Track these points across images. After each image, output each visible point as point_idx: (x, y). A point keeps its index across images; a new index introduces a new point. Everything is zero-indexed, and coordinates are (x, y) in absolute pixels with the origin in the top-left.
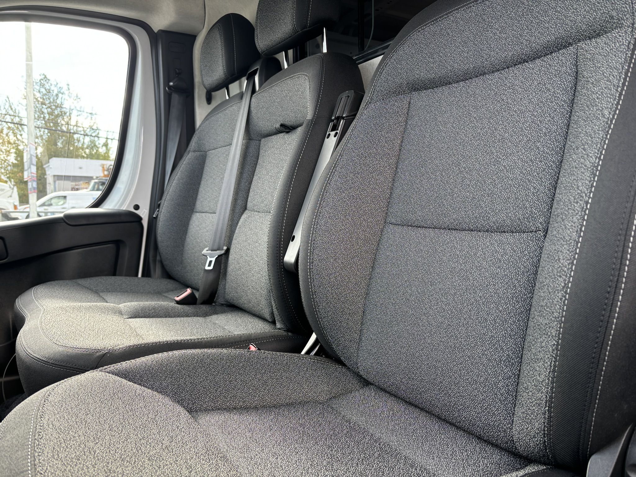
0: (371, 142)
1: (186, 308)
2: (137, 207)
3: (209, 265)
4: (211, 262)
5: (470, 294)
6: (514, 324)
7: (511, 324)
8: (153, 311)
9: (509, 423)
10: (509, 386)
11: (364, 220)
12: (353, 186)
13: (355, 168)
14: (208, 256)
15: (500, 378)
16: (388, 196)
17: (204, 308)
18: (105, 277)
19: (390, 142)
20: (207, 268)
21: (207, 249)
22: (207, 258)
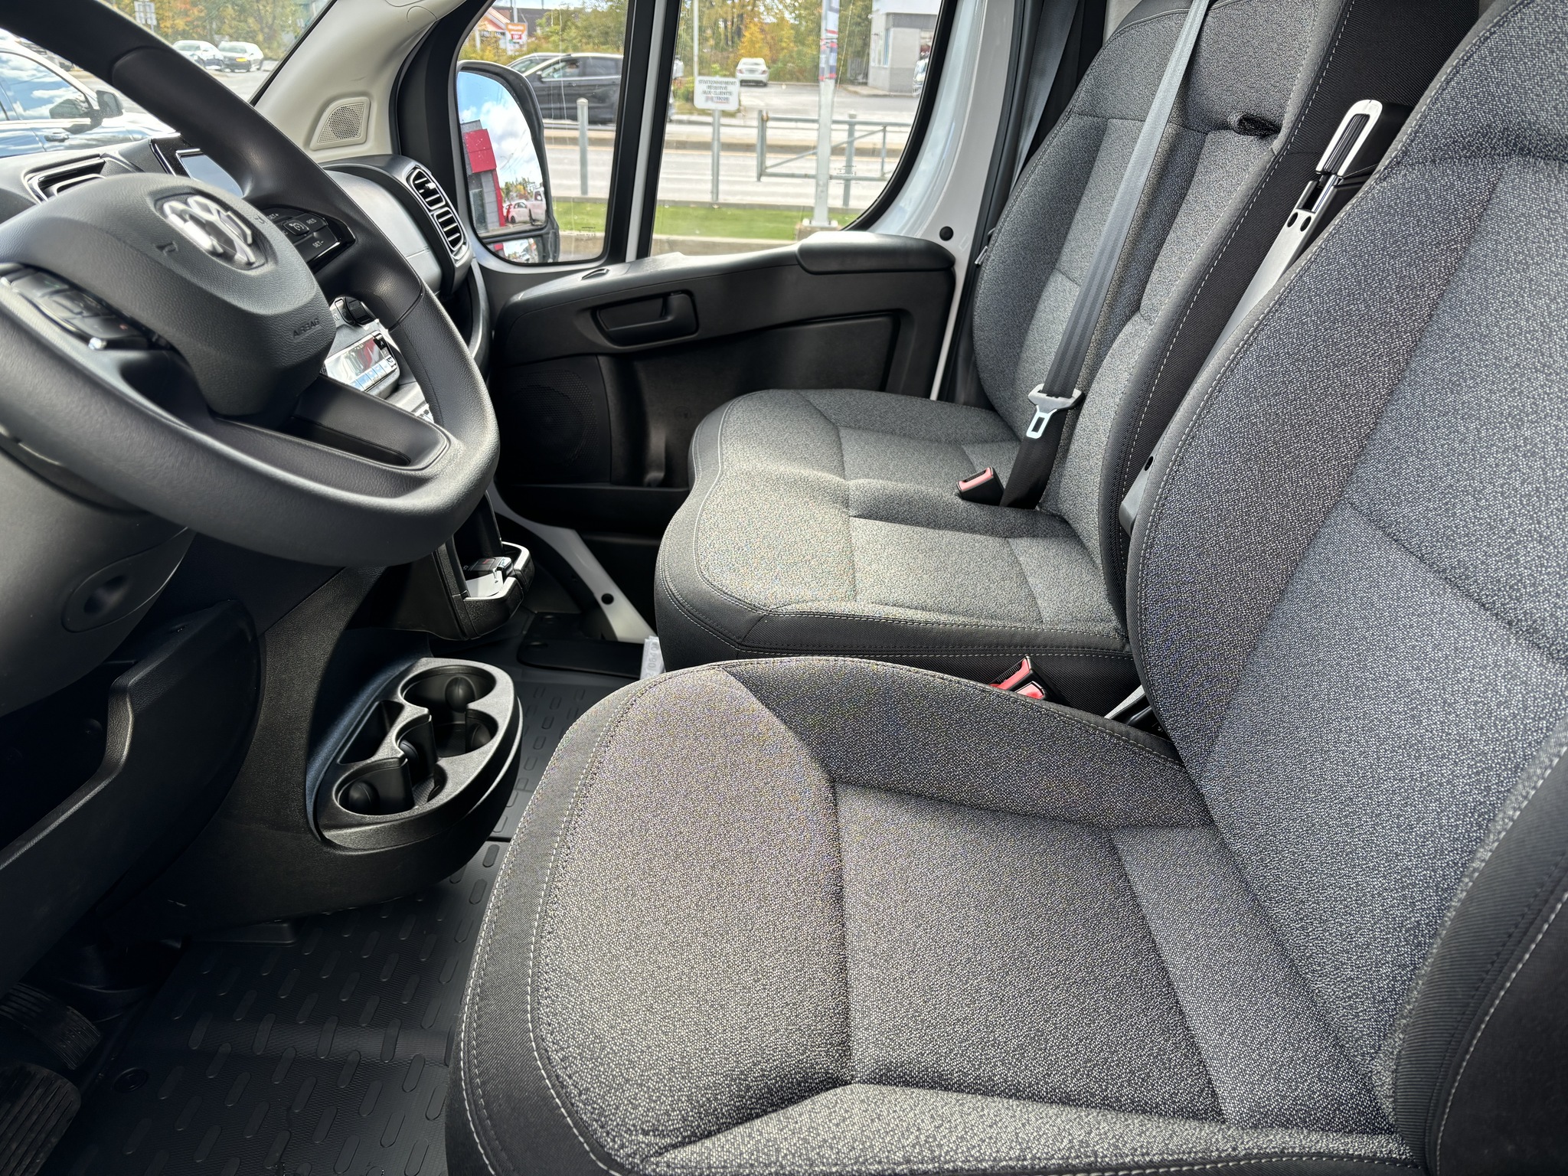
0: (1359, 283)
1: (975, 510)
2: (947, 234)
3: (1036, 429)
4: (1040, 421)
5: (1409, 755)
6: (1452, 867)
7: (1448, 865)
8: (907, 507)
9: (1373, 1047)
10: (1397, 981)
11: (1290, 479)
12: (1283, 389)
13: (1302, 345)
14: (1037, 407)
15: (1389, 958)
16: (1365, 430)
17: (1012, 516)
18: (858, 391)
19: (1408, 292)
20: (1031, 434)
21: (1041, 387)
22: (1036, 411)
